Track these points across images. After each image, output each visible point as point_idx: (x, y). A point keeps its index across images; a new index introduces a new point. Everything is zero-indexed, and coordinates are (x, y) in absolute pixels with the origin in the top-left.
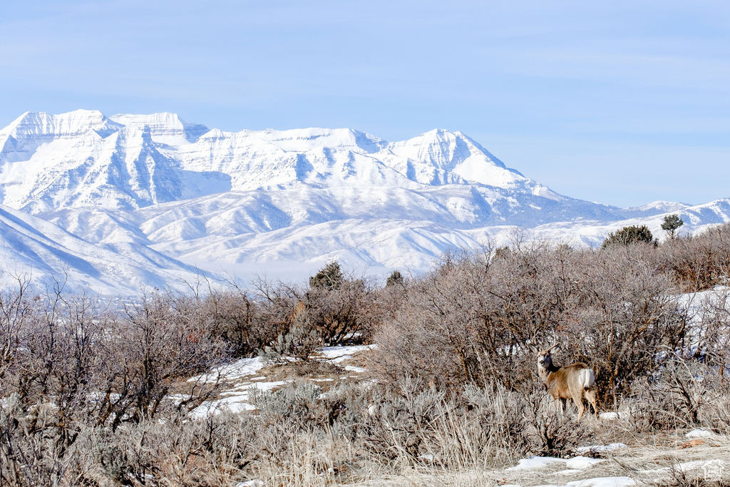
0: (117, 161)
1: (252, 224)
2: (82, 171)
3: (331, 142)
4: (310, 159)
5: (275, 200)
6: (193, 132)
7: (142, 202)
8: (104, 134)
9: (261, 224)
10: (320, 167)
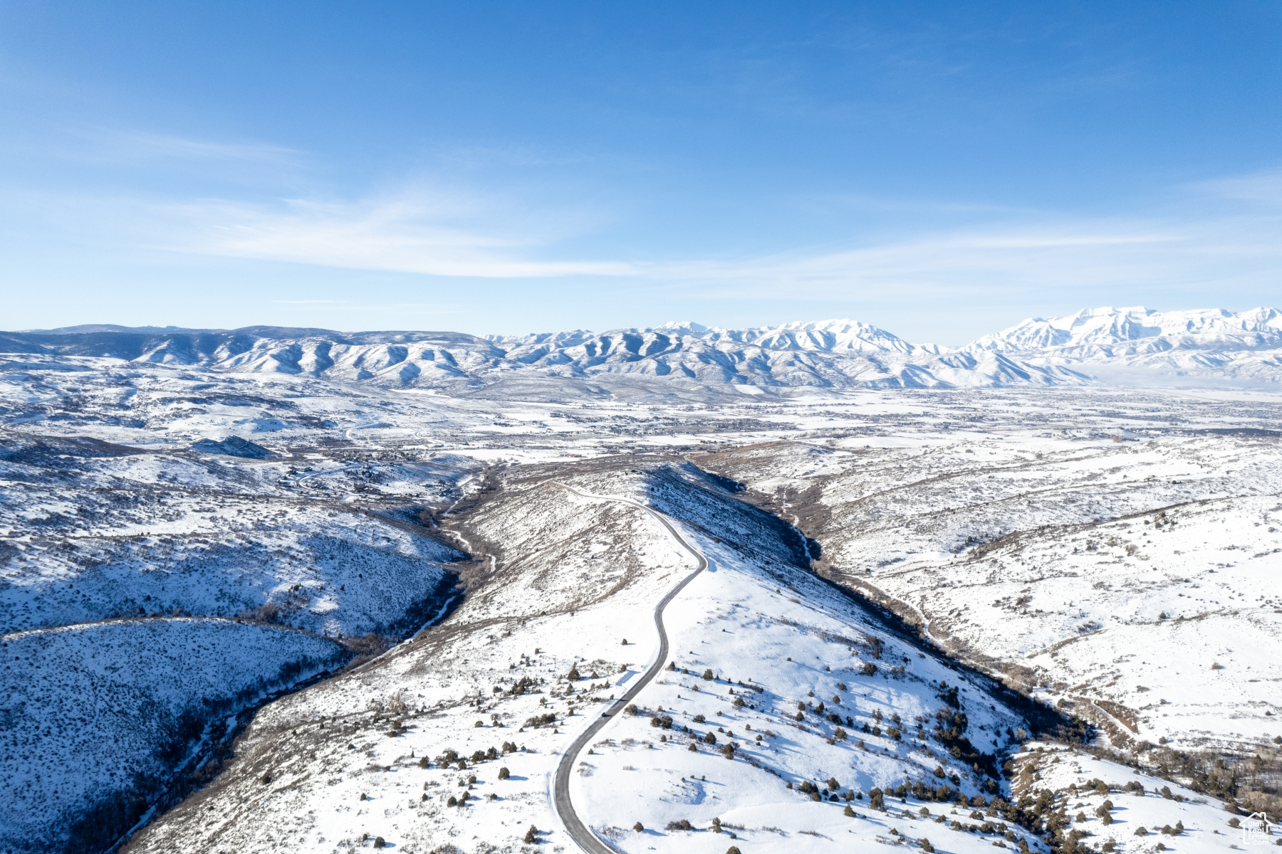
0: (1114, 326)
1: (1155, 349)
2: (1100, 329)
3: (1203, 316)
4: (1194, 322)
5: (1168, 340)
6: (1149, 312)
7: (1122, 340)
8: (1111, 315)
9: (1159, 349)
10: (1198, 325)
